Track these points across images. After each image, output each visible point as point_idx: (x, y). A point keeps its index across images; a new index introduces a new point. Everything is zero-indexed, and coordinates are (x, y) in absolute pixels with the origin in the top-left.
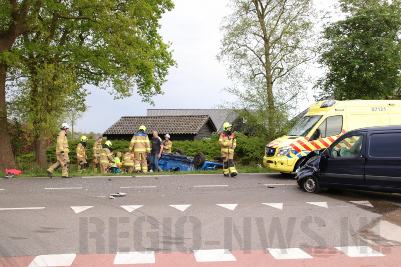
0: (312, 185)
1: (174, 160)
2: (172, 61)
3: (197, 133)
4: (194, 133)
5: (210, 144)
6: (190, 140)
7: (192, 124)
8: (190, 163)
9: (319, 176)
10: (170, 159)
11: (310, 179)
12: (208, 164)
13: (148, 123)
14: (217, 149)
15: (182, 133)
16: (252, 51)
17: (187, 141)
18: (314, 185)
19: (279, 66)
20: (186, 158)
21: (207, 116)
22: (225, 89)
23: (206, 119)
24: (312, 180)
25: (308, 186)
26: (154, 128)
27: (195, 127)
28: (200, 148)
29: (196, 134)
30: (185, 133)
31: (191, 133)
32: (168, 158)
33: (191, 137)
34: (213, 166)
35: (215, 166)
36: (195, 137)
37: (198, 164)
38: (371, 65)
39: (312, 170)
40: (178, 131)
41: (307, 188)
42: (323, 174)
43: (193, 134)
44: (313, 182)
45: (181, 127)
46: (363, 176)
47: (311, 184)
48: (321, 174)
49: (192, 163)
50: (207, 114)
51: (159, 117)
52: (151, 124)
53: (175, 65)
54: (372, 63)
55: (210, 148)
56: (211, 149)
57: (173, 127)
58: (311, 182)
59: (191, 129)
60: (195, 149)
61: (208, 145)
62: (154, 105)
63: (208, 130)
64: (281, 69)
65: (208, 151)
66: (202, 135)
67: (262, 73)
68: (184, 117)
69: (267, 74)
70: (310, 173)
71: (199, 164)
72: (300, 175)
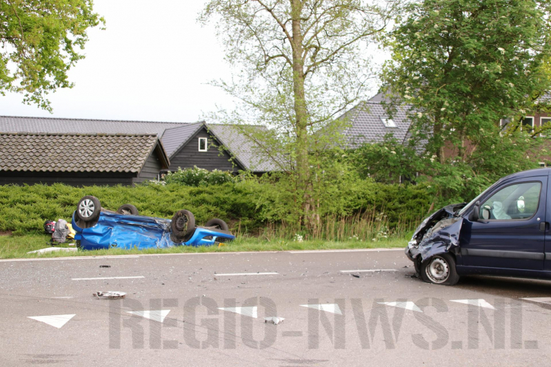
0: (443, 270)
1: (126, 224)
2: (95, 17)
3: (138, 170)
4: (133, 171)
5: (170, 193)
6: (125, 184)
7: (125, 151)
8: (162, 231)
9: (457, 254)
10: (119, 223)
11: (438, 260)
12: (202, 233)
13: (25, 147)
14: (186, 204)
15: (108, 170)
16: (270, 11)
17: (120, 187)
18: (446, 270)
19: (313, 43)
20: (154, 222)
21: (154, 136)
22: (214, 83)
23: (152, 144)
24: (441, 262)
25: (433, 271)
26: (41, 158)
27: (134, 159)
28: (154, 201)
29: (137, 172)
30: (114, 170)
31: (127, 170)
32: (114, 220)
33: (126, 178)
34: (212, 238)
35: (215, 238)
36: (134, 179)
37: (181, 234)
38: (500, 51)
39: (447, 242)
40: (97, 166)
41: (432, 276)
42: (464, 251)
43: (130, 172)
44: (445, 265)
45: (102, 158)
46: (542, 254)
47: (439, 269)
48: (460, 251)
49: (166, 232)
50: (154, 133)
51: (49, 135)
52: (34, 150)
53: (101, 24)
54: (500, 49)
55: (173, 201)
56: (175, 204)
57: (84, 158)
58: (440, 264)
59: (125, 162)
60: (145, 204)
61: (167, 195)
62: (50, 110)
63: (154, 166)
64: (316, 47)
65: (171, 208)
66: (147, 175)
67: (283, 55)
68: (104, 138)
69: (294, 57)
70: (443, 250)
71: (184, 233)
72: (425, 252)
